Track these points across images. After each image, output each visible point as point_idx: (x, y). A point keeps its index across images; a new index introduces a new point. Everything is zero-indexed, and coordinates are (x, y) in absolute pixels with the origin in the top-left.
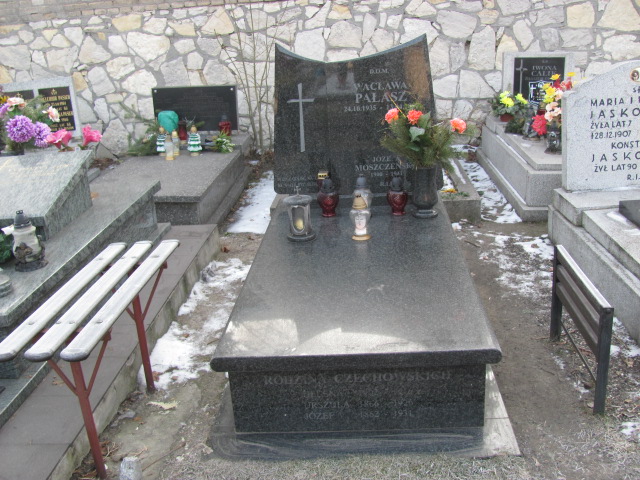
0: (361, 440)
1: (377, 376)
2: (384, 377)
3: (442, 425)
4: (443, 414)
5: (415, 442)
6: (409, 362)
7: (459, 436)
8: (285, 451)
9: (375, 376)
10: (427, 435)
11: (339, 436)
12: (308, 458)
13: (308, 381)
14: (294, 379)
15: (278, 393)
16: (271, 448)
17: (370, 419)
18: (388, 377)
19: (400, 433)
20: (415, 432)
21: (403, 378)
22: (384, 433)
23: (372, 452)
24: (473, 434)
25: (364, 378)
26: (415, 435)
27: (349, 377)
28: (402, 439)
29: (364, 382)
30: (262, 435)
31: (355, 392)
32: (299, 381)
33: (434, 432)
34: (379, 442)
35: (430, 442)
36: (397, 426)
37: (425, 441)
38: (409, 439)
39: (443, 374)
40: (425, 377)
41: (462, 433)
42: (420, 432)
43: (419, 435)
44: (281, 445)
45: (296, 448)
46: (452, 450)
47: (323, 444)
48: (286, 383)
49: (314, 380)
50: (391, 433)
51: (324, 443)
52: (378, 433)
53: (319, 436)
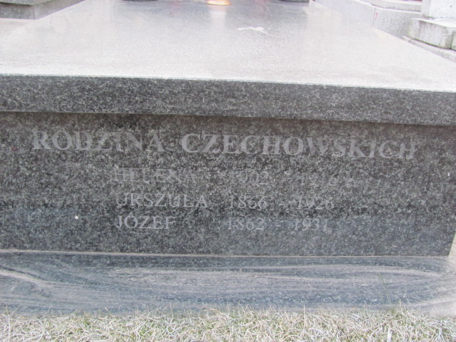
0: (228, 274)
1: (272, 141)
2: (286, 145)
3: (378, 251)
4: (384, 229)
5: (334, 280)
6: (349, 107)
7: (412, 271)
8: (68, 292)
9: (267, 144)
10: (355, 269)
11: (183, 265)
12: (115, 310)
13: (124, 145)
14: (96, 140)
15: (61, 170)
16: (40, 284)
17: (245, 232)
18: (294, 145)
19: (301, 262)
20: (329, 262)
21: (323, 151)
22: (271, 261)
23: (256, 301)
24: (438, 270)
25: (243, 146)
26: (331, 267)
27: (213, 140)
28: (308, 274)
29: (243, 155)
30: (29, 255)
31: (222, 175)
32: (107, 145)
33: (365, 263)
34: (264, 280)
35: (364, 282)
36: (297, 250)
37: (353, 279)
38: (322, 275)
39: (403, 146)
40: (366, 150)
41: (416, 266)
42: (338, 262)
43: (339, 267)
44: (64, 278)
45: (93, 285)
46: (413, 301)
47: (151, 280)
48: (79, 148)
49: (139, 145)
50: (284, 263)
51: (151, 277)
52: (260, 262)
53: (143, 262)
